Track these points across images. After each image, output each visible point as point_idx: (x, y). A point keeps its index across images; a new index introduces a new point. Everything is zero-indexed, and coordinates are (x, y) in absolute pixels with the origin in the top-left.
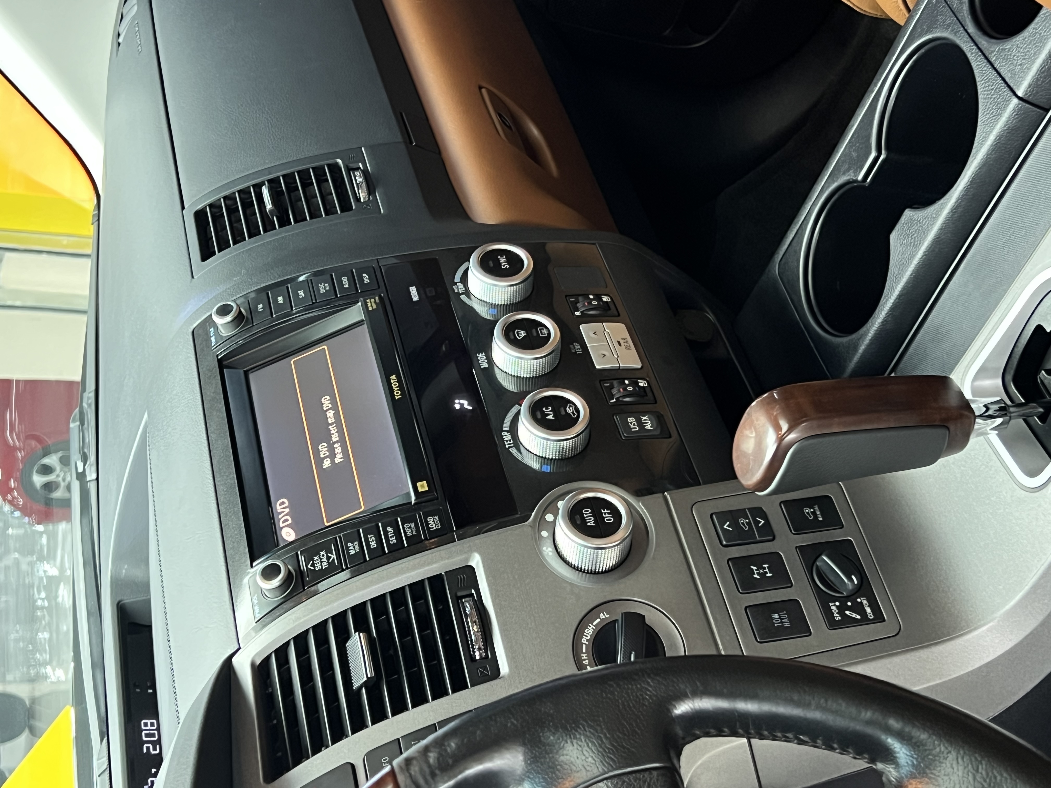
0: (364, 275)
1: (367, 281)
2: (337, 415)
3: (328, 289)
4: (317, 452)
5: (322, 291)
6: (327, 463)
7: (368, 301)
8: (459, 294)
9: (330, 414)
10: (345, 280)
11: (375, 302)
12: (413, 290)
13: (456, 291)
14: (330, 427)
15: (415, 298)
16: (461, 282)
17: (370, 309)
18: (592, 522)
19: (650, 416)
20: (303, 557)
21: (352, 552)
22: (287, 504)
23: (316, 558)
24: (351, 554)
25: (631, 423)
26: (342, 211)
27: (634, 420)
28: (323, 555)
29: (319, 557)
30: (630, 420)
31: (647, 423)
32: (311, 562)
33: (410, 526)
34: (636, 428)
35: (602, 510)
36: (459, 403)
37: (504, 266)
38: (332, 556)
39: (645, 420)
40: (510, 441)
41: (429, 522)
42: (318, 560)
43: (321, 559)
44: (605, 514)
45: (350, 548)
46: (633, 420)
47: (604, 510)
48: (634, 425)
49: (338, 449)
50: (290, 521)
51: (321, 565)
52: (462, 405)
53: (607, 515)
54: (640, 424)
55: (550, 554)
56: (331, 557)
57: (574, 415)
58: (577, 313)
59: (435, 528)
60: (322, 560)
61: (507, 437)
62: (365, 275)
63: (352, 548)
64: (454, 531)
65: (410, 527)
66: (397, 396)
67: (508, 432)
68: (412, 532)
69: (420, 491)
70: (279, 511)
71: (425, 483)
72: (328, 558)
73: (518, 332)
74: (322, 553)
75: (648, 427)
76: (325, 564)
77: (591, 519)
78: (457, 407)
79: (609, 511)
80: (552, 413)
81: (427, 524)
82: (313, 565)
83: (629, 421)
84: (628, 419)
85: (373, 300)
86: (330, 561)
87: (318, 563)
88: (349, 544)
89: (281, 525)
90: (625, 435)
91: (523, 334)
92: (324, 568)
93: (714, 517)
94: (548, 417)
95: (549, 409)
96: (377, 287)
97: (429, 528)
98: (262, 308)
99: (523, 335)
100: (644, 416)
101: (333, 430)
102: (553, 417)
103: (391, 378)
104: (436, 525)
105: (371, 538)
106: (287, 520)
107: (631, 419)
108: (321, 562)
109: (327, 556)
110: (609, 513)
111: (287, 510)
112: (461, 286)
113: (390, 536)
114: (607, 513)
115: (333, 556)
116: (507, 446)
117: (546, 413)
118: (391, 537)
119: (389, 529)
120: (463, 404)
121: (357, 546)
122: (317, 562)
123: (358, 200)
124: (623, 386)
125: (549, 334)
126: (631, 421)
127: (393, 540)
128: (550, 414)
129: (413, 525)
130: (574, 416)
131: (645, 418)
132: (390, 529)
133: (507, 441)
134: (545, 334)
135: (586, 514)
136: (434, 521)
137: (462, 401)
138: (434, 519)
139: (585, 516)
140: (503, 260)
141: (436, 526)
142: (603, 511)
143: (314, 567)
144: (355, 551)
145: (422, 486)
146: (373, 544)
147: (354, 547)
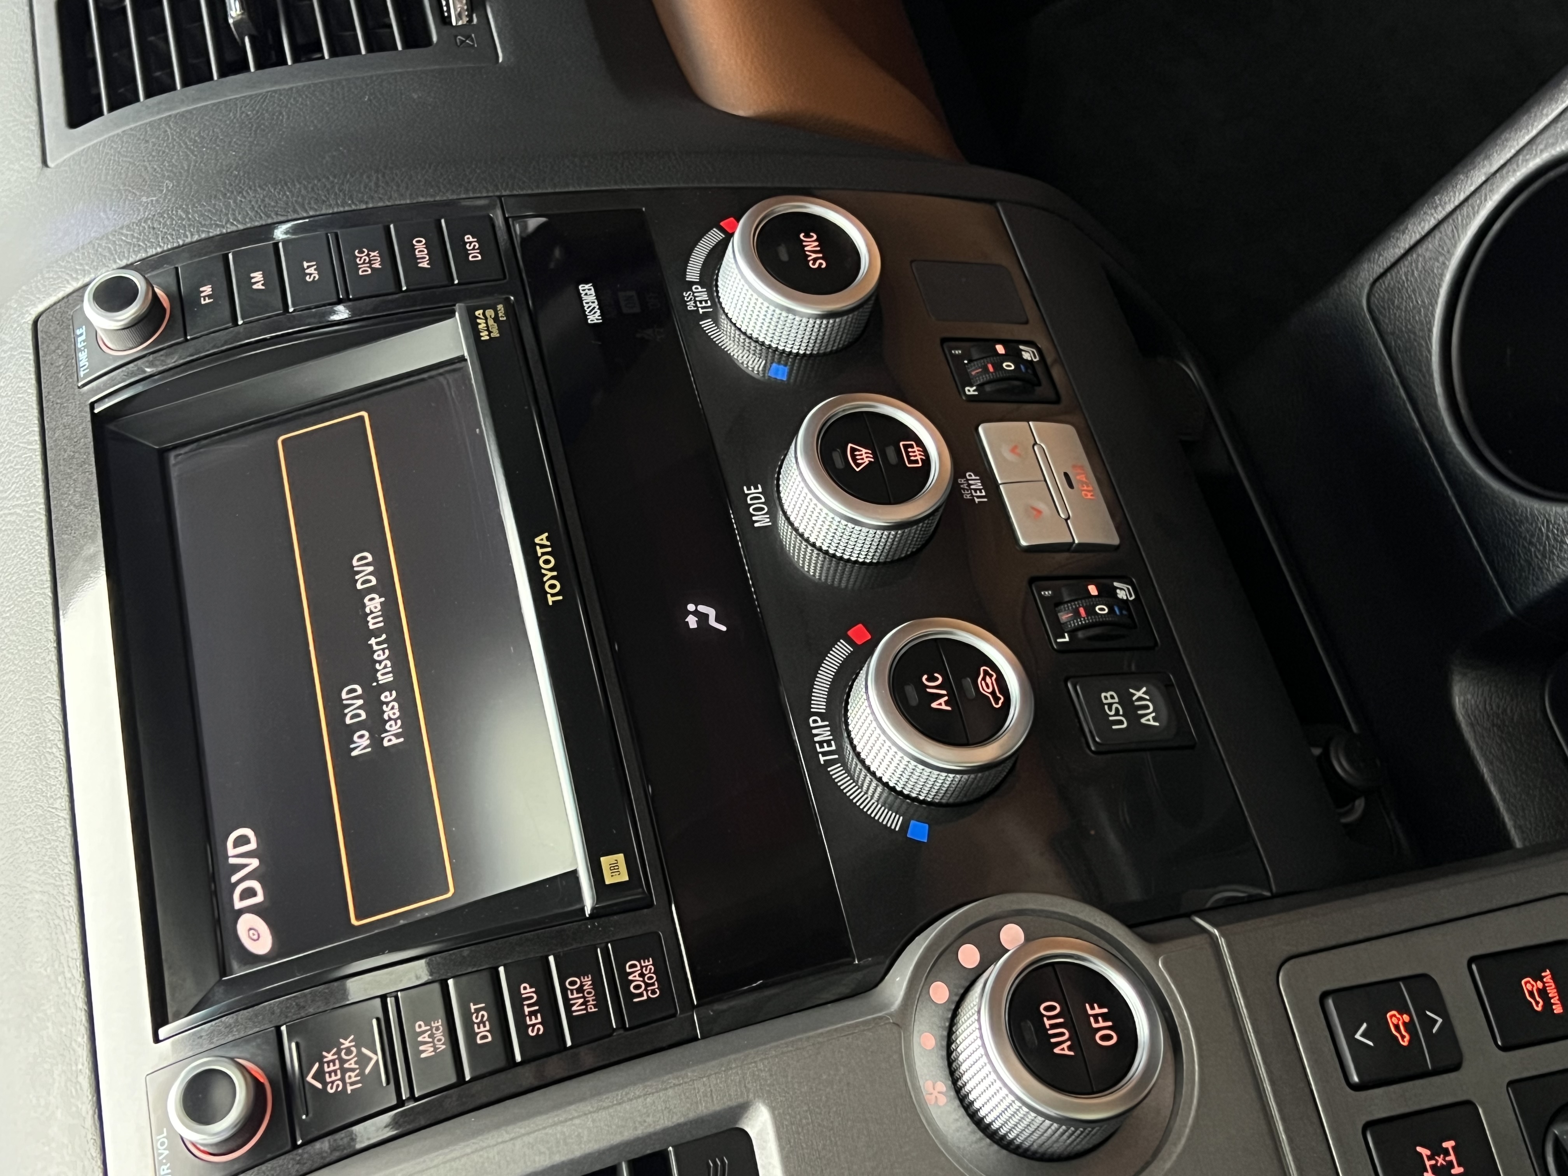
0: (468, 238)
1: (475, 256)
2: (389, 610)
3: (377, 265)
4: (336, 709)
5: (364, 270)
6: (361, 743)
7: (479, 313)
8: (696, 316)
9: (374, 604)
10: (420, 247)
11: (496, 319)
12: (588, 294)
13: (691, 307)
14: (373, 641)
15: (594, 317)
16: (701, 283)
17: (485, 336)
18: (1065, 1046)
19: (1153, 689)
20: (293, 1045)
21: (427, 1052)
22: (253, 845)
23: (329, 1056)
24: (423, 1056)
25: (1110, 706)
26: (407, 45)
27: (1116, 700)
28: (349, 1051)
29: (338, 1053)
30: (1108, 697)
31: (1147, 707)
32: (317, 1065)
33: (582, 986)
34: (1121, 722)
35: (1087, 1006)
36: (696, 613)
37: (815, 260)
38: (374, 1058)
39: (1140, 699)
40: (829, 743)
41: (630, 978)
42: (333, 1061)
43: (343, 1062)
44: (1096, 1016)
45: (420, 1039)
46: (1112, 697)
47: (1092, 1008)
48: (1117, 713)
49: (391, 711)
50: (259, 898)
51: (343, 1079)
52: (703, 618)
53: (1102, 1024)
54: (1131, 710)
55: (943, 1100)
56: (370, 1059)
57: (997, 700)
58: (971, 391)
59: (645, 997)
60: (346, 1066)
61: (822, 733)
62: (471, 239)
63: (425, 1038)
64: (694, 1007)
65: (580, 990)
66: (553, 595)
67: (823, 717)
68: (585, 1003)
69: (607, 882)
70: (232, 861)
71: (620, 857)
72: (363, 1061)
73: (853, 450)
74: (346, 1044)
75: (1149, 719)
76: (351, 1077)
77: (1062, 1034)
78: (692, 622)
79: (1105, 1010)
80: (944, 692)
81: (626, 983)
82: (320, 1076)
83: (1105, 701)
84: (1103, 695)
85: (490, 313)
86: (367, 1071)
87: (335, 1071)
88: (420, 1026)
89: (238, 905)
90: (1097, 739)
91: (865, 456)
92: (349, 1089)
93: (1330, 1003)
94: (934, 705)
95: (937, 679)
96: (501, 277)
97: (630, 996)
98: (209, 296)
99: (867, 461)
100: (1138, 690)
101: (381, 654)
102: (947, 703)
103: (537, 540)
104: (647, 985)
105: (477, 1011)
106: (249, 893)
107: (1108, 695)
108: (344, 1071)
109: (360, 1054)
110: (1105, 1017)
111: (255, 863)
112: (701, 294)
113: (527, 1010)
114: (1102, 1015)
115: (377, 1057)
116: (822, 759)
117: (929, 690)
118: (532, 1014)
119: (527, 990)
120: (707, 616)
121: (440, 1035)
122: (332, 1068)
123: (444, 20)
124: (1085, 602)
125: (927, 461)
126: (1110, 701)
127: (536, 1026)
128: (941, 696)
129: (588, 982)
130: (997, 703)
131: (1140, 694)
132: (529, 990)
133: (821, 744)
134: (916, 462)
135: (1049, 1018)
136: (642, 975)
137: (702, 608)
138: (642, 967)
139: (1047, 1023)
140: (811, 244)
141: (646, 990)
142: (1090, 1012)
143: (325, 1084)
144: (435, 1049)
145: (614, 867)
146: (484, 1033)
147: (431, 1036)
